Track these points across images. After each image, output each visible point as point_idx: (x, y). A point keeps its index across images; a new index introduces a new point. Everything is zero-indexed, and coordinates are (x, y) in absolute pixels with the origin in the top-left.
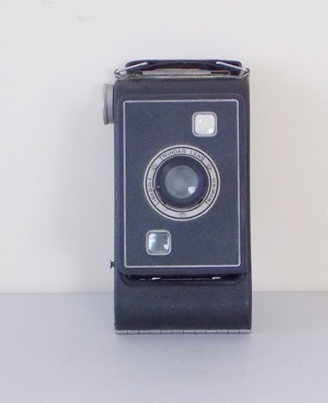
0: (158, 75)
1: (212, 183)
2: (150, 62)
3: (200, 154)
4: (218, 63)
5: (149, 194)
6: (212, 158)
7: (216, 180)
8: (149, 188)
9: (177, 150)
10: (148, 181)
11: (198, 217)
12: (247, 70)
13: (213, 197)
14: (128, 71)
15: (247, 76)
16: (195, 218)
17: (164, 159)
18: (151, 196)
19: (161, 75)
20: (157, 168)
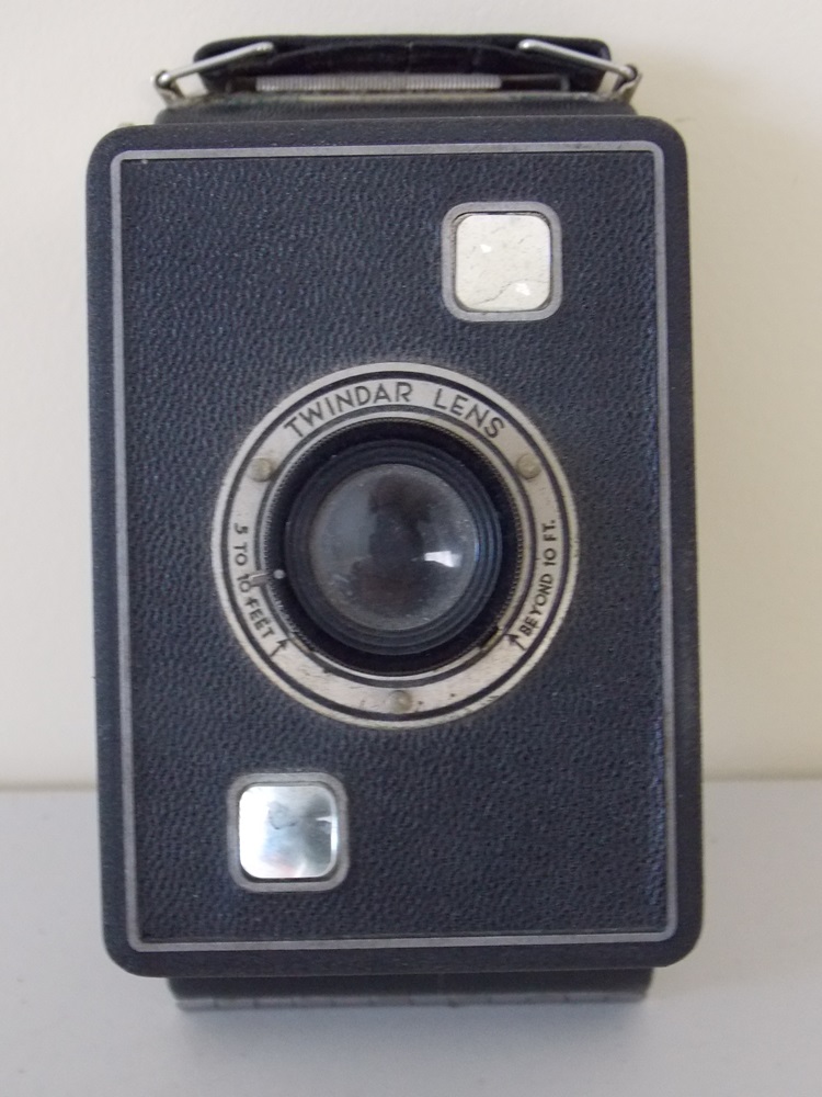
0: (310, 92)
1: (542, 545)
2: (283, 44)
3: (483, 407)
4: (526, 45)
5: (241, 599)
6: (537, 423)
7: (558, 532)
8: (236, 572)
9: (373, 385)
10: (235, 539)
11: (474, 707)
12: (628, 72)
13: (545, 610)
14: (205, 74)
15: (629, 93)
16: (461, 713)
17: (307, 429)
18: (246, 610)
19: (324, 92)
20: (274, 476)
